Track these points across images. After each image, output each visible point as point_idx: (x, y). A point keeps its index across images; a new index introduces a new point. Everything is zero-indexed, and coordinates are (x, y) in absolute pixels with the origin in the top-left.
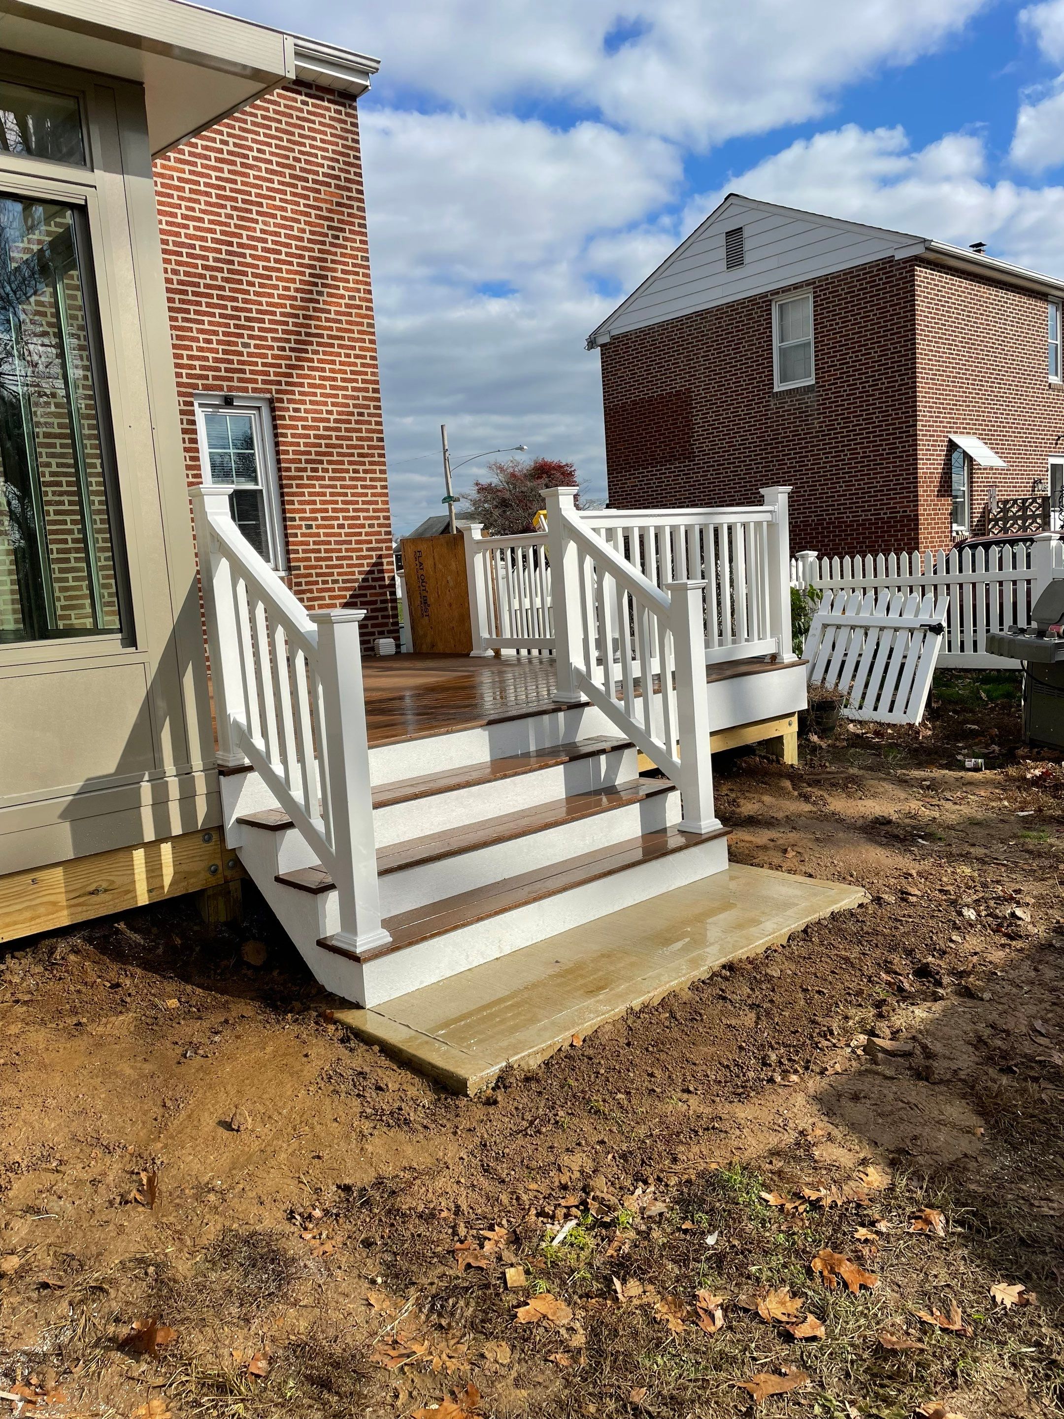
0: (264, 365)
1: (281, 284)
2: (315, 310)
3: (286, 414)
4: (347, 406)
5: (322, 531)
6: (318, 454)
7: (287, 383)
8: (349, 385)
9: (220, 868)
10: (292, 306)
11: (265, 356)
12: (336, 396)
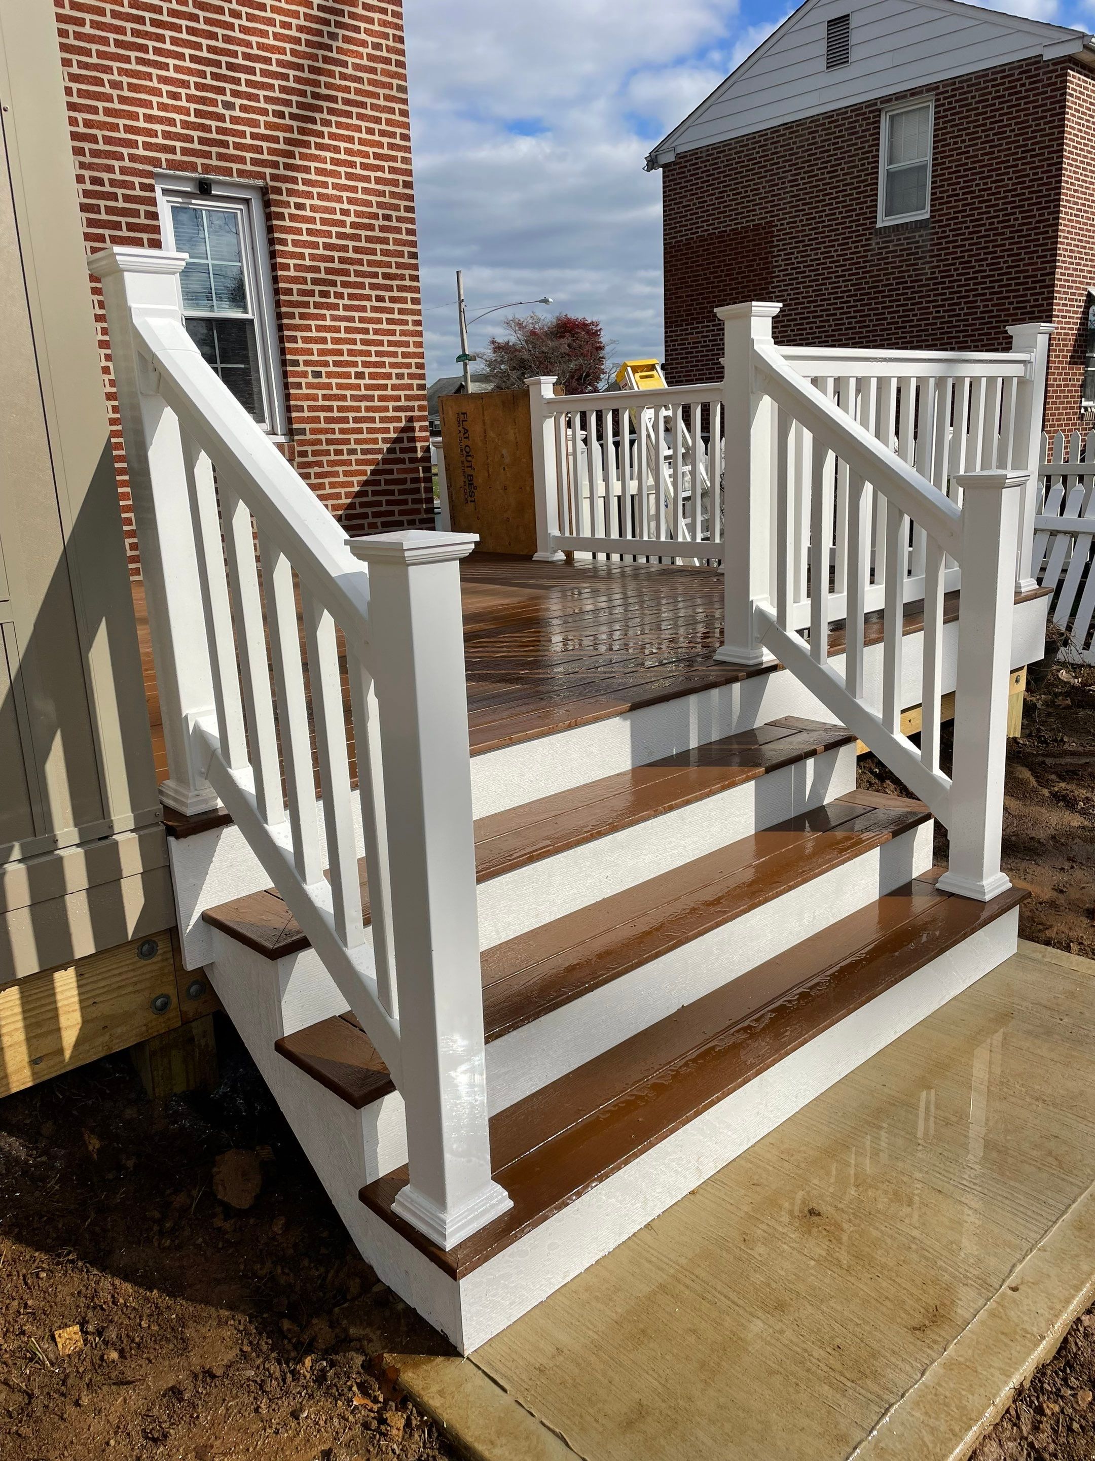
0: (254, 136)
1: (278, 18)
2: (326, 60)
3: (286, 211)
4: (369, 204)
5: (334, 381)
6: (329, 271)
7: (287, 167)
8: (372, 174)
9: (174, 1000)
10: (294, 53)
11: (255, 124)
12: (354, 189)
